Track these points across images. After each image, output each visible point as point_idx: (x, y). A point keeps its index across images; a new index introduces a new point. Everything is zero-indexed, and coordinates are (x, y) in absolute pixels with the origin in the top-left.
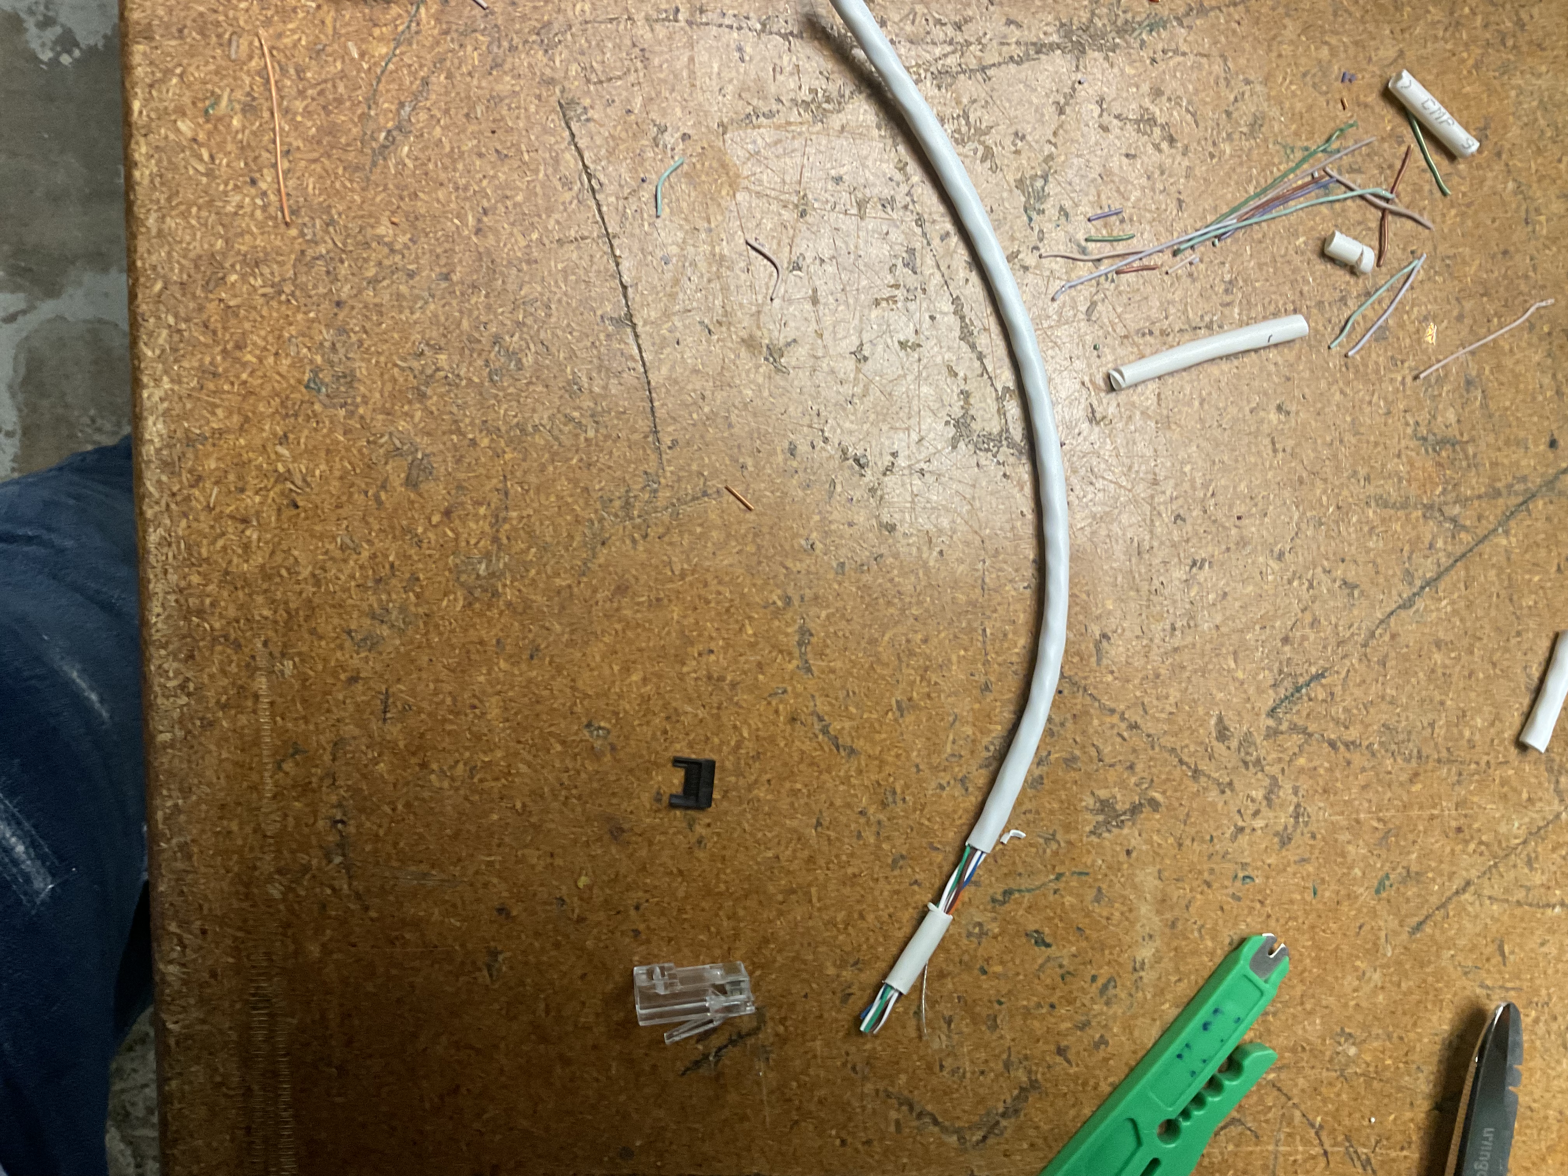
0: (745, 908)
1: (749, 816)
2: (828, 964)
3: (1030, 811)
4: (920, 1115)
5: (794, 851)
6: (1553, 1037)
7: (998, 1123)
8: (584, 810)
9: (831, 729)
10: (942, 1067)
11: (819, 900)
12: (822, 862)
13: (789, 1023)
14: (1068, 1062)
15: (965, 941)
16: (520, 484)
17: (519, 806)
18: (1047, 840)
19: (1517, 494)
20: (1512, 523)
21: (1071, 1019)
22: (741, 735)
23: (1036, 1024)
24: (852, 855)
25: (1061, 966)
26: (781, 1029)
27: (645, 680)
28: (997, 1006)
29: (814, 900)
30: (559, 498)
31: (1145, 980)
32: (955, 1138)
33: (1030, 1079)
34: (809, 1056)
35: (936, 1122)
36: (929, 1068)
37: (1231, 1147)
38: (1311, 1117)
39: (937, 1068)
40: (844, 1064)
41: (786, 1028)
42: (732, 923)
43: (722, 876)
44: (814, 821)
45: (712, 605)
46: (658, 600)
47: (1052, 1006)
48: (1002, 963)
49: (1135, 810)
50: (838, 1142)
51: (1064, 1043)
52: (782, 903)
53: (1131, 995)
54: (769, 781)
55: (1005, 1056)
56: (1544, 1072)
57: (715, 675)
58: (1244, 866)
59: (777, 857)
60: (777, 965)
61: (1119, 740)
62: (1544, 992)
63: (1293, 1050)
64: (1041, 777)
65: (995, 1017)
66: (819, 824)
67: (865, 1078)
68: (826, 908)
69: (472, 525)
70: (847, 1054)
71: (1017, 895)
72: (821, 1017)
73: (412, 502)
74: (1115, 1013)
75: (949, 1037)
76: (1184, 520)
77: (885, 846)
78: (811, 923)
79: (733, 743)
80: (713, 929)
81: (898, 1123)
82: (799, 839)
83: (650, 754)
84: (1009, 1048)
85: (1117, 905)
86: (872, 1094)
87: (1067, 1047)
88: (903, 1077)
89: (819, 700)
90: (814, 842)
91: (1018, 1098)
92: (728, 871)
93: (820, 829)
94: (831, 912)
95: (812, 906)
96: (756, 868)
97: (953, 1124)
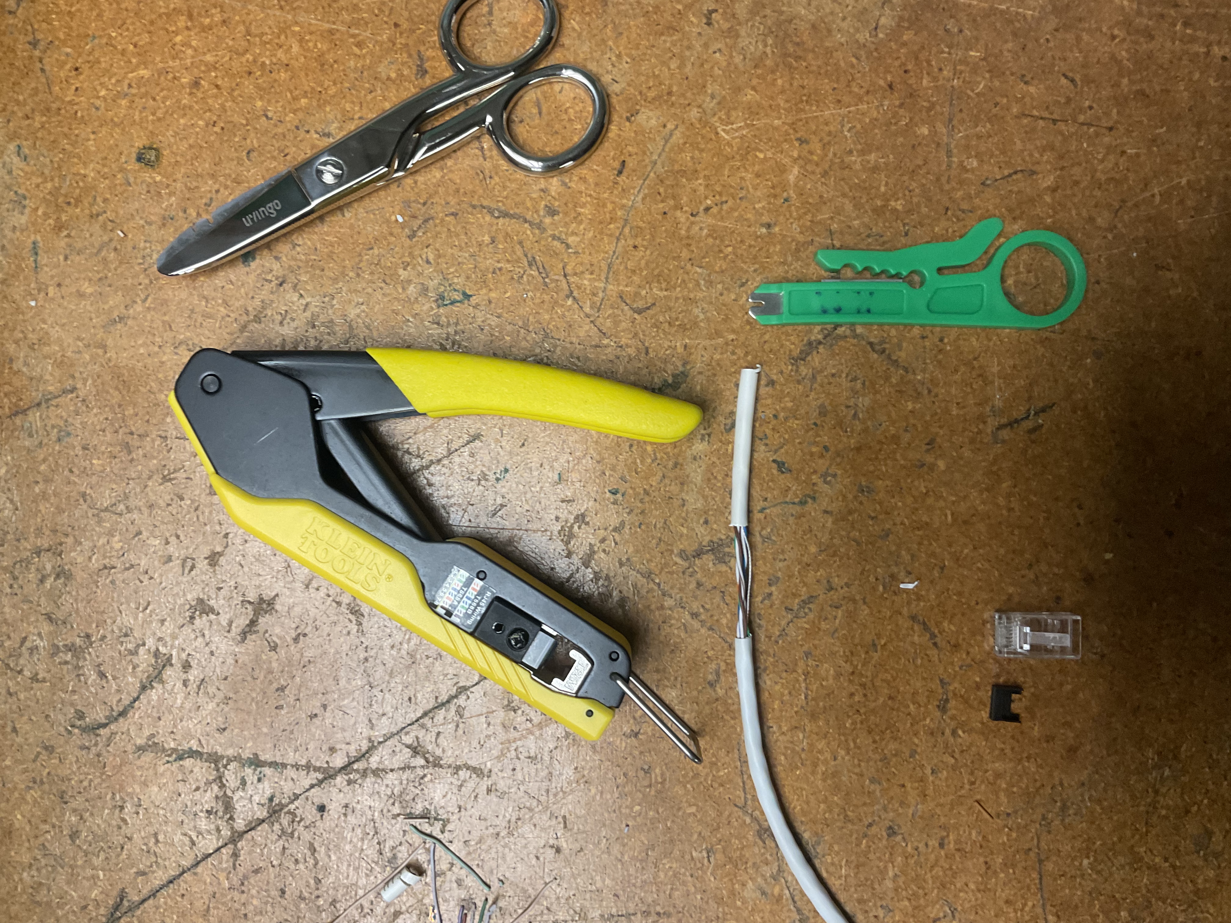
0: (1002, 515)
1: (993, 579)
2: (942, 468)
3: (780, 560)
4: (883, 351)
5: (962, 552)
7: (825, 337)
8: (1111, 597)
9: (928, 635)
10: (863, 384)
11: (946, 516)
12: (942, 541)
13: (976, 430)
14: (766, 375)
15: (839, 472)
16: (1137, 829)
17: (1155, 604)
18: (769, 538)
19: (357, 771)
20: (364, 748)
22: (994, 639)
23: (790, 405)
24: (920, 544)
25: (766, 445)
26: (981, 426)
27: (1061, 685)
28: (818, 422)
29: (949, 515)
30: (1110, 818)
32: (858, 331)
33: (797, 367)
34: (962, 405)
35: (871, 344)
36: (873, 384)
37: (643, 293)
38: (576, 306)
39: (867, 383)
40: (936, 395)
41: (977, 427)
42: (1011, 505)
43: (1016, 539)
44: (945, 572)
45: (1009, 735)
46: (1048, 742)
47: (775, 416)
48: (812, 454)
49: (698, 554)
50: (946, 340)
52: (974, 515)
53: (714, 417)
55: (815, 385)
58: (615, 503)
59: (975, 548)
60: (981, 472)
61: (707, 606)
64: (770, 585)
65: (820, 413)
66: (942, 568)
67: (922, 383)
68: (941, 508)
69: (1171, 803)
70: (933, 402)
71: (797, 500)
72: (951, 431)
73: (1210, 821)
74: (727, 405)
75: (856, 405)
76: (641, 769)
77: (893, 548)
78: (954, 499)
80: (1025, 503)
81: (900, 348)
82: (958, 560)
84: (811, 390)
85: (719, 485)
86: (917, 372)
87: (767, 385)
88: (894, 381)
89: (936, 659)
90: (947, 556)
91: (808, 354)
92: (1011, 543)
93: (942, 565)
94: (938, 505)
95: (951, 511)
96: (991, 542)
97: (858, 342)
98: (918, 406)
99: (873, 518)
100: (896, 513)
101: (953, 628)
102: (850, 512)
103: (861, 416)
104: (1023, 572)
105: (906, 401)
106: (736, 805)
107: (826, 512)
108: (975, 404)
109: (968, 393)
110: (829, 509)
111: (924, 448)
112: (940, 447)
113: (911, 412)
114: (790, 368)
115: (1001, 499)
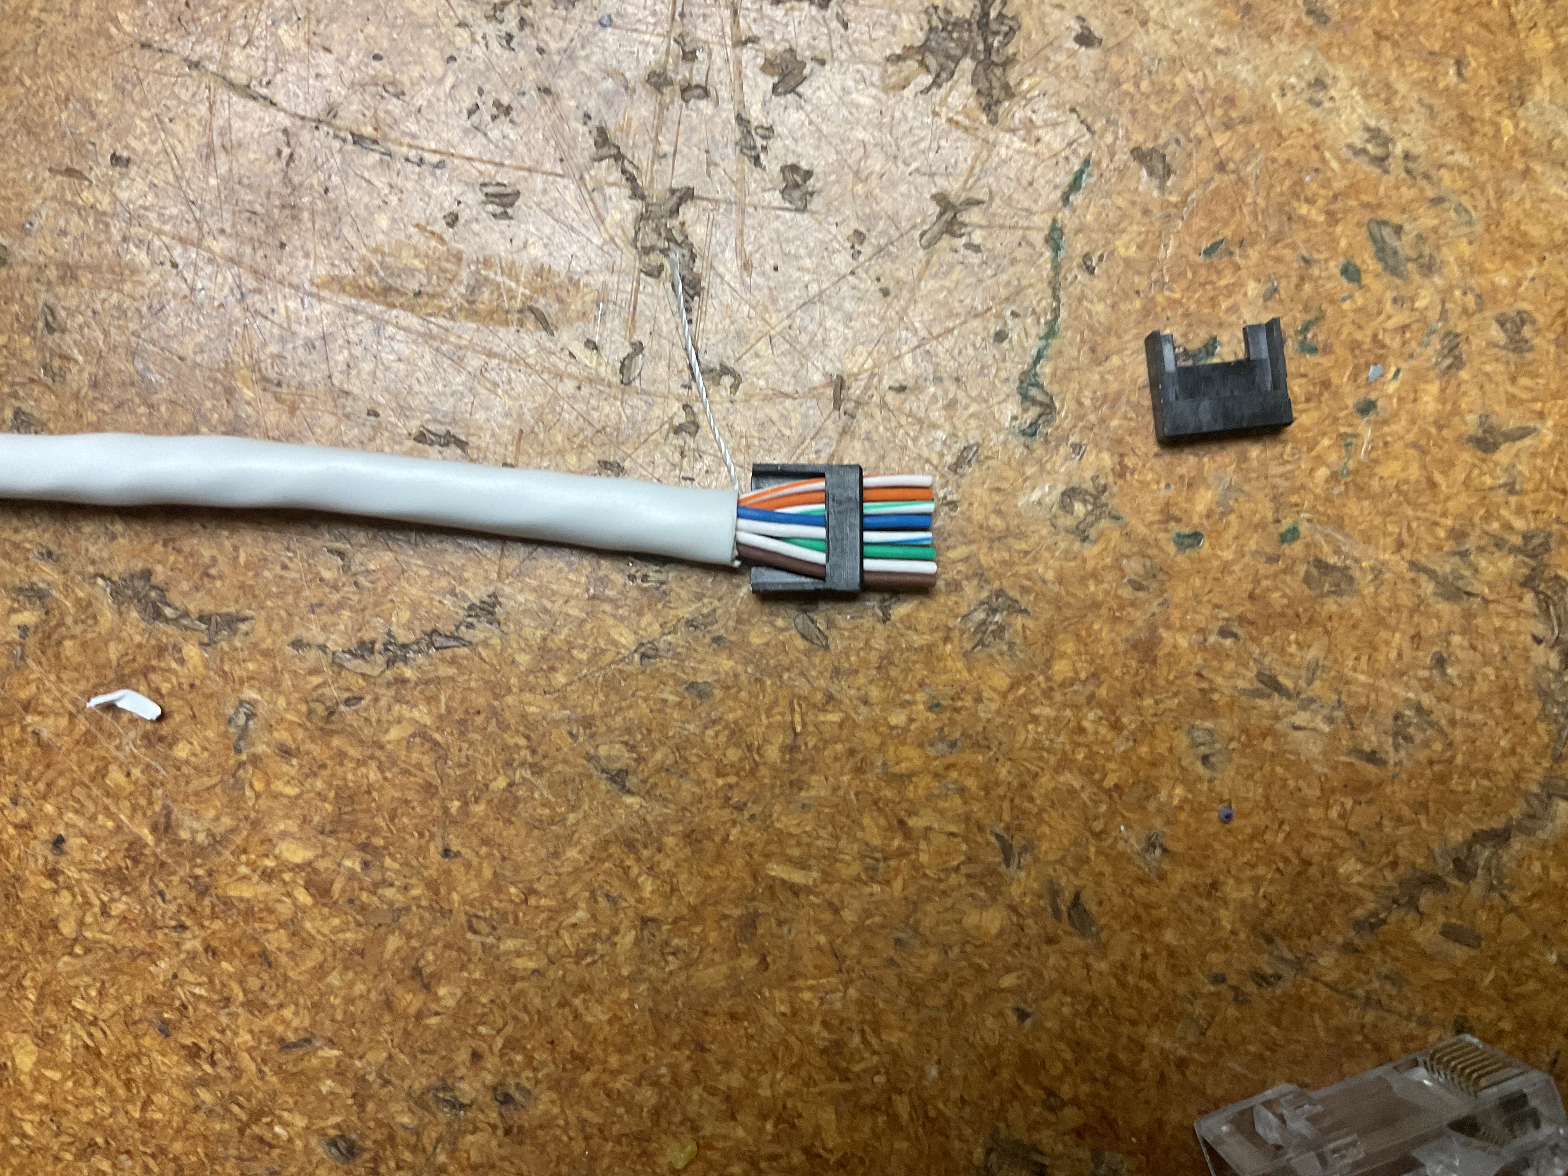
0: (727, 1065)
1: (509, 944)
2: (972, 919)
4: (1462, 870)
5: (652, 870)
9: (404, 636)
10: (1372, 757)
11: (802, 865)
12: (717, 814)
13: (1066, 1091)
14: (1524, 433)
15: (1091, 551)
21: (1420, 376)
22: (297, 868)
23: (1390, 469)
24: (736, 733)
28: (1297, 548)
29: (797, 877)
31: (1420, 149)
33: (1514, 550)
34: (1175, 1077)
36: (1360, 789)
39: (1371, 771)
40: (1240, 998)
41: (1076, 1102)
42: (747, 1117)
43: (619, 1084)
44: (604, 785)
47: (1366, 408)
51: (1471, 423)
52: (764, 964)
53: (1437, 201)
54: (447, 853)
55: (1428, 587)
57: (119, 859)
59: (645, 921)
60: (909, 1049)
65: (1321, 564)
66: (619, 779)
67: (1301, 965)
68: (832, 856)
70: (1219, 979)
71: (1045, 369)
72: (1094, 1001)
74: (1461, 262)
75: (1307, 704)
78: (849, 915)
79: (304, 898)
81: (1450, 933)
82: (630, 845)
83: (227, 1115)
84: (1414, 565)
85: (1199, 130)
86: (1348, 963)
87: (1484, 421)
88: (1348, 866)
89: (313, 633)
90: (656, 811)
91: (1545, 604)
92: (614, 1061)
93: (632, 781)
94: (849, 849)
95: (809, 890)
96: (643, 987)
97: (1526, 795)
98: (1226, 918)
100: (875, 693)
101: (395, 733)
103: (1265, 705)
104: (491, 1062)
105: (1256, 881)
108: (1160, 1123)
111: (1067, 883)
112: (1051, 940)
113: (1215, 885)
114: (1519, 524)
115: (787, 1084)
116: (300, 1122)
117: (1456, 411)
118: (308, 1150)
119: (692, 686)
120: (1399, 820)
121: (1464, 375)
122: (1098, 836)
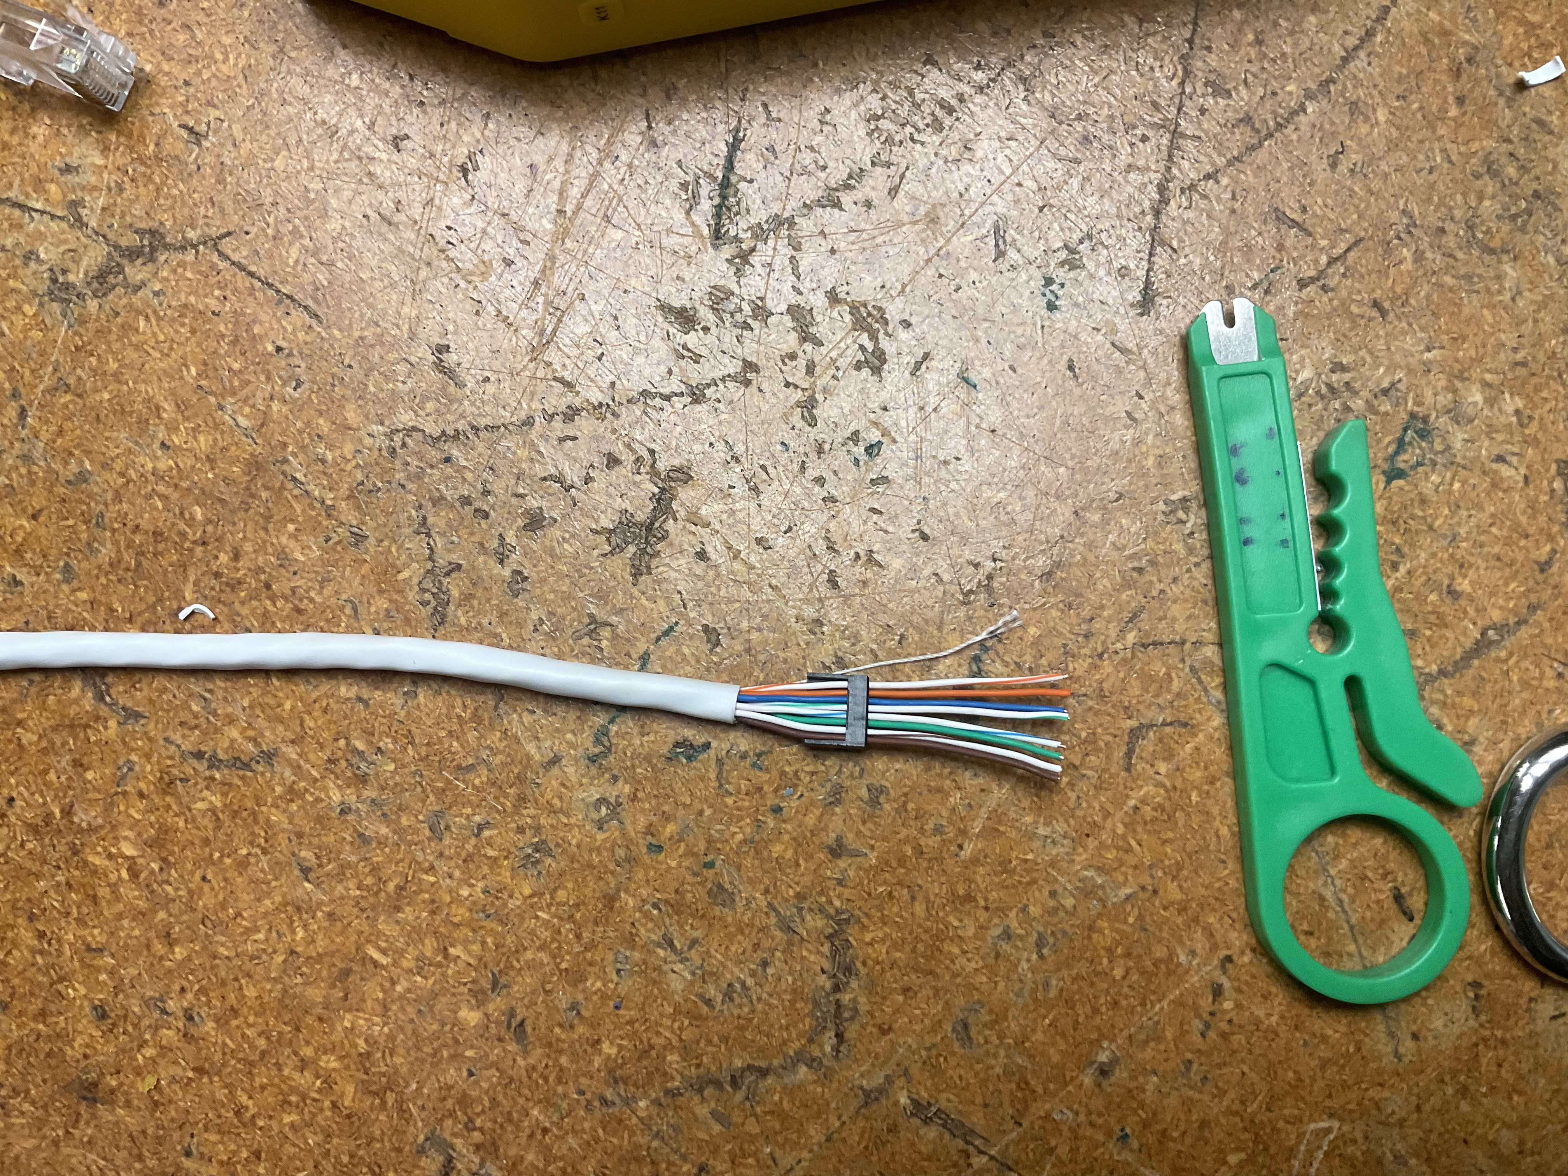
0: (308, 1043)
1: (219, 938)
2: (464, 1014)
4: (735, 1082)
5: (305, 927)
6: (1460, 255)
7: (838, 1004)
8: (33, 1103)
9: (221, 755)
10: (708, 1002)
11: (384, 952)
12: (349, 909)
13: (478, 1122)
14: (856, 854)
15: (600, 836)
18: (591, 634)
21: (813, 803)
22: (127, 858)
23: (777, 849)
24: (376, 869)
25: (744, 756)
26: (477, 1137)
28: (710, 873)
29: (380, 958)
32: (803, 1069)
33: (828, 916)
34: (538, 1137)
35: (764, 1073)
36: (695, 1017)
37: (1163, 768)
39: (705, 1009)
40: (589, 1107)
41: (481, 1130)
42: (309, 1073)
43: (250, 1032)
44: (297, 872)
47: (776, 810)
48: (667, 818)
49: (662, 500)
51: (831, 838)
52: (346, 997)
54: (204, 879)
55: (773, 920)
56: (1492, 307)
57: (39, 821)
58: (855, 437)
59: (293, 952)
60: (404, 1070)
61: (568, 445)
62: (1394, 216)
63: (1127, 584)
65: (720, 887)
66: (306, 871)
67: (628, 1102)
68: (402, 953)
70: (582, 1093)
72: (512, 1080)
75: (684, 961)
76: (407, 137)
77: (405, 820)
78: (399, 988)
79: (125, 874)
80: (293, 1098)
81: (715, 1115)
82: (299, 909)
83: (47, 974)
84: (770, 905)
85: (745, 625)
86: (654, 1110)
87: (839, 839)
88: (673, 1058)
89: (177, 737)
90: (318, 896)
91: (834, 952)
92: (251, 1019)
93: (312, 875)
94: (411, 954)
95: (383, 967)
96: (280, 986)
97: (785, 1055)
98: (597, 1062)
99: (480, 828)
100: (457, 873)
101: (200, 805)
102: (522, 800)
103: (661, 953)
104: (190, 996)
105: (621, 1047)
106: (229, 234)
107: (555, 760)
109: (547, 1163)
110: (555, 771)
111: (521, 1012)
112: (500, 1040)
113: (598, 1041)
114: (837, 903)
115: (334, 1065)
116: (83, 991)
117: (825, 829)
118: (81, 1007)
119: (361, 835)
120: (710, 1042)
121: (838, 810)
122: (548, 993)
